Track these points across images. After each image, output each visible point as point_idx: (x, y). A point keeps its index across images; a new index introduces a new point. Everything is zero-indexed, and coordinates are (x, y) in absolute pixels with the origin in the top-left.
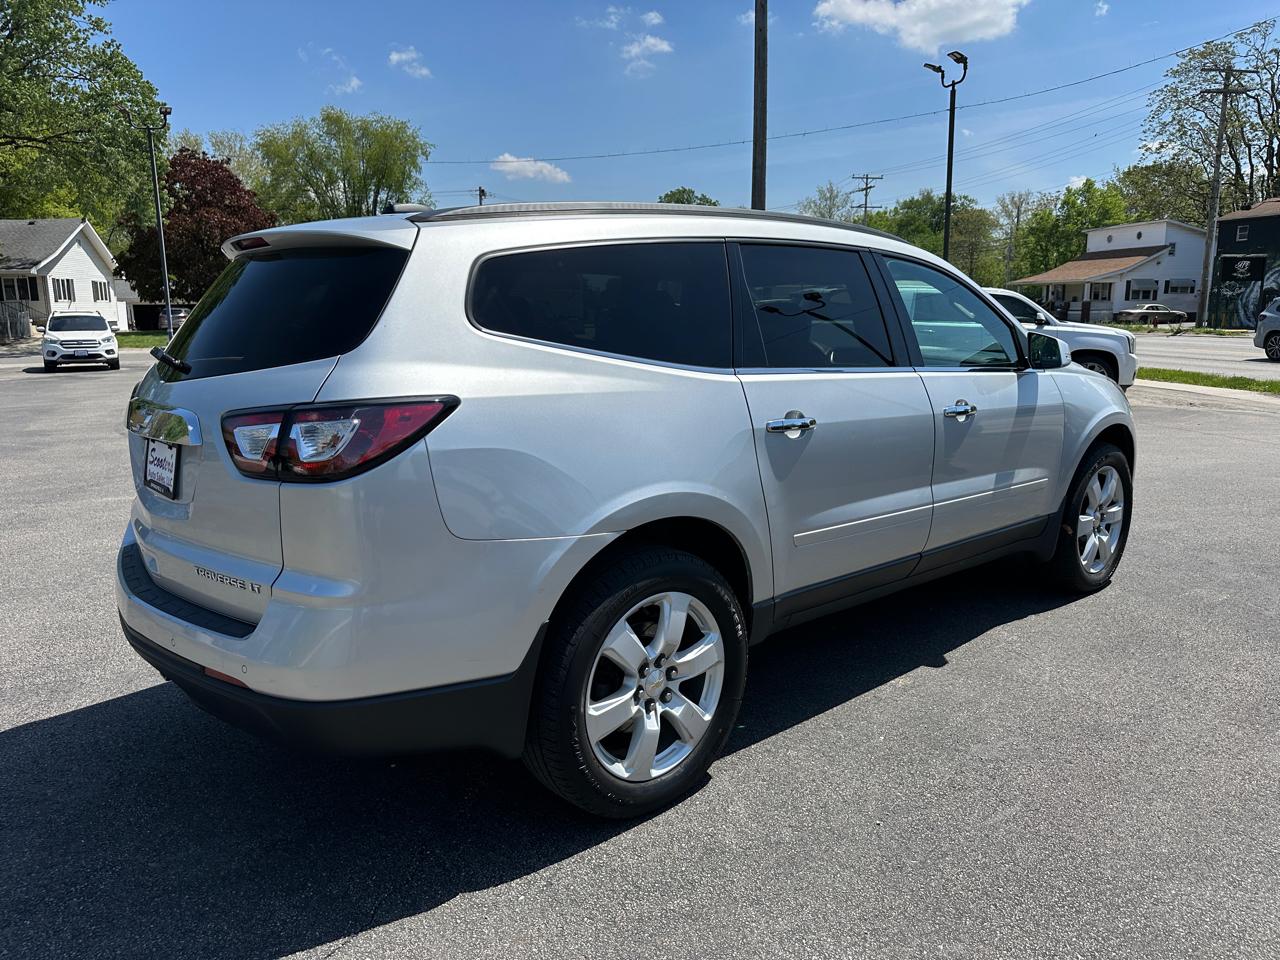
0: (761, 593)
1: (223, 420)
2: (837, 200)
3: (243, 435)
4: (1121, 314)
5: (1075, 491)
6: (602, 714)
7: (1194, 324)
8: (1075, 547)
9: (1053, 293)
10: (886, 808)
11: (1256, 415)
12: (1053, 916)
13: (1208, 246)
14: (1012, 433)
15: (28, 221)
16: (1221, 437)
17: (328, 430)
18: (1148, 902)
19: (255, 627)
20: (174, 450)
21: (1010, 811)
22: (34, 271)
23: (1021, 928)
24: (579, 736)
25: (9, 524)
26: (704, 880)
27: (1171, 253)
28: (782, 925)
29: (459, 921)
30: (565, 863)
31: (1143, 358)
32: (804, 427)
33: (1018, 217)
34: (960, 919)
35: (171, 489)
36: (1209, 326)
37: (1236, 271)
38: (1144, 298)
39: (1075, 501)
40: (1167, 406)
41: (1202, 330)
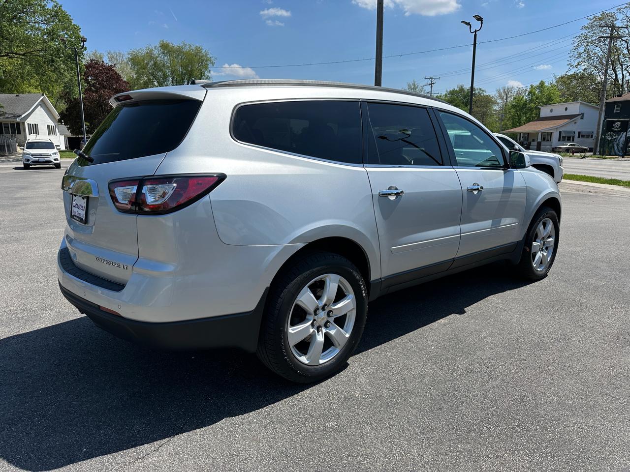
0: (374, 276)
1: (109, 184)
2: (417, 89)
3: (119, 192)
4: (556, 148)
5: (531, 230)
6: (295, 332)
7: (592, 153)
8: (530, 256)
9: (523, 137)
10: (434, 380)
11: (621, 197)
12: (515, 432)
13: (600, 114)
14: (500, 201)
15: (16, 95)
16: (604, 208)
17: (161, 188)
18: (562, 426)
19: (125, 286)
20: (85, 200)
21: (495, 383)
22: (18, 120)
23: (499, 438)
24: (284, 342)
25: (6, 241)
26: (344, 413)
27: (582, 118)
28: (382, 434)
29: (224, 431)
30: (276, 404)
31: (566, 170)
32: (397, 194)
33: (506, 99)
34: (469, 433)
35: (84, 219)
36: (600, 154)
37: (613, 127)
38: (568, 140)
39: (531, 235)
40: (578, 192)
41: (596, 156)
